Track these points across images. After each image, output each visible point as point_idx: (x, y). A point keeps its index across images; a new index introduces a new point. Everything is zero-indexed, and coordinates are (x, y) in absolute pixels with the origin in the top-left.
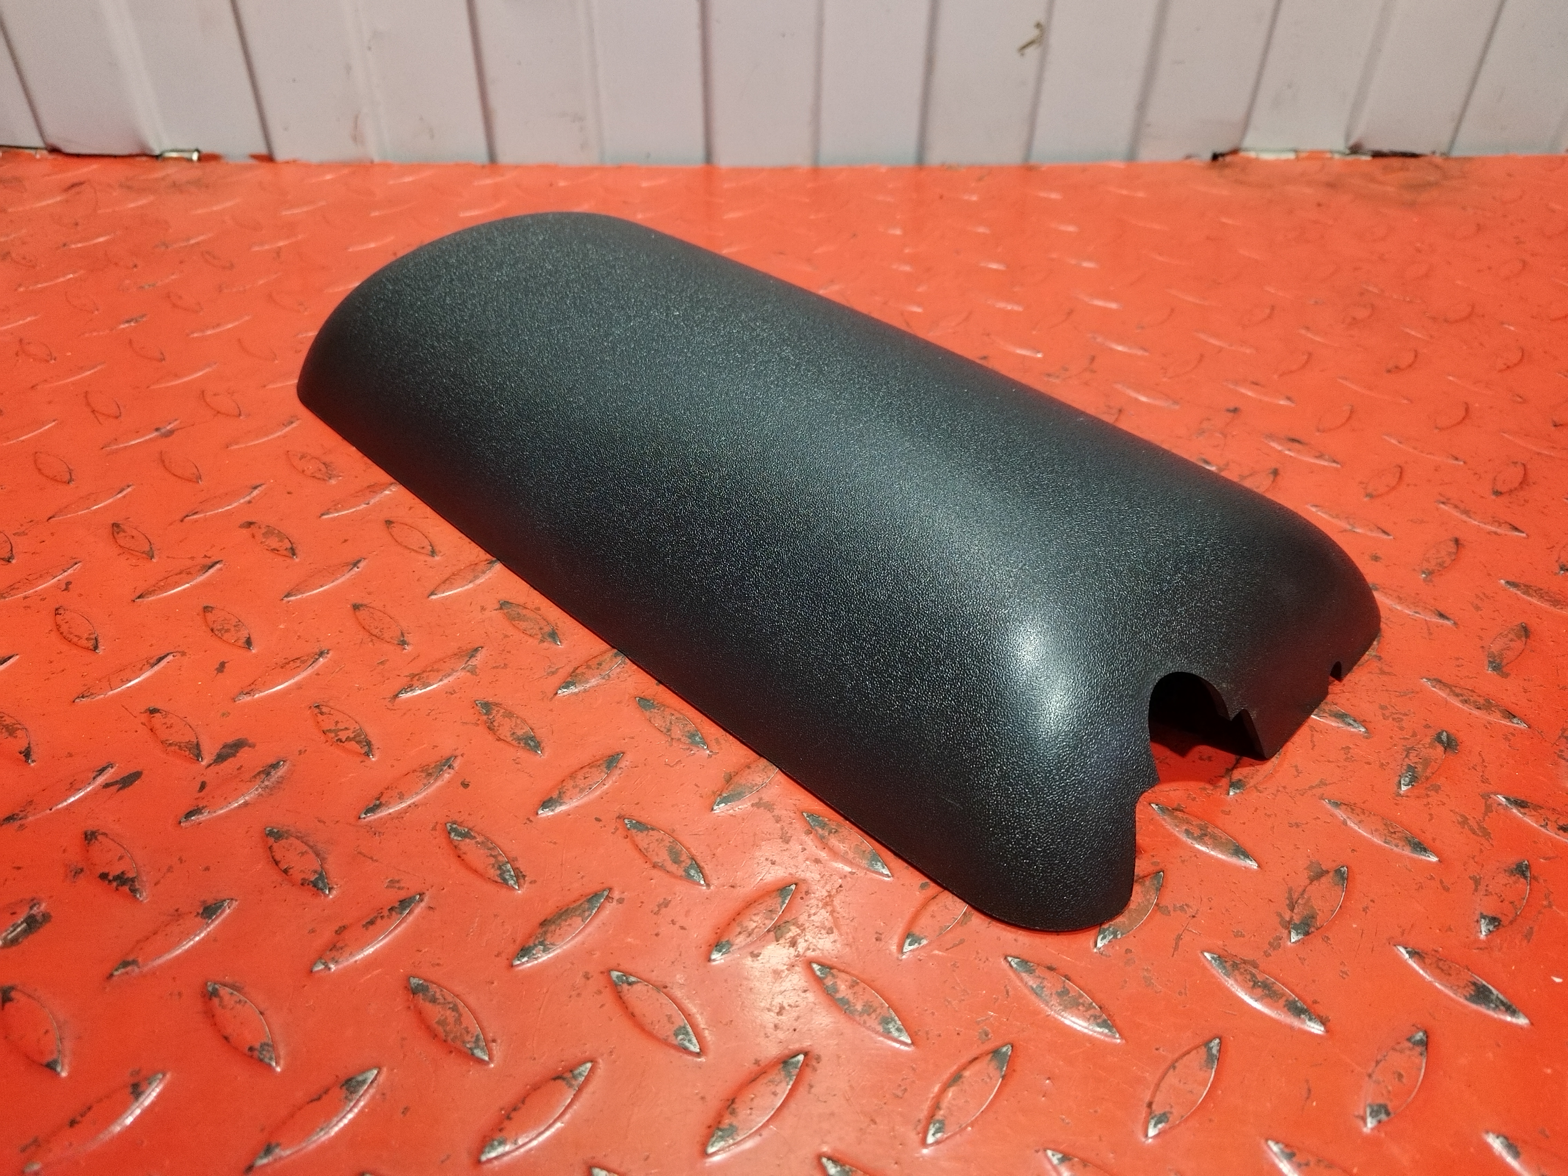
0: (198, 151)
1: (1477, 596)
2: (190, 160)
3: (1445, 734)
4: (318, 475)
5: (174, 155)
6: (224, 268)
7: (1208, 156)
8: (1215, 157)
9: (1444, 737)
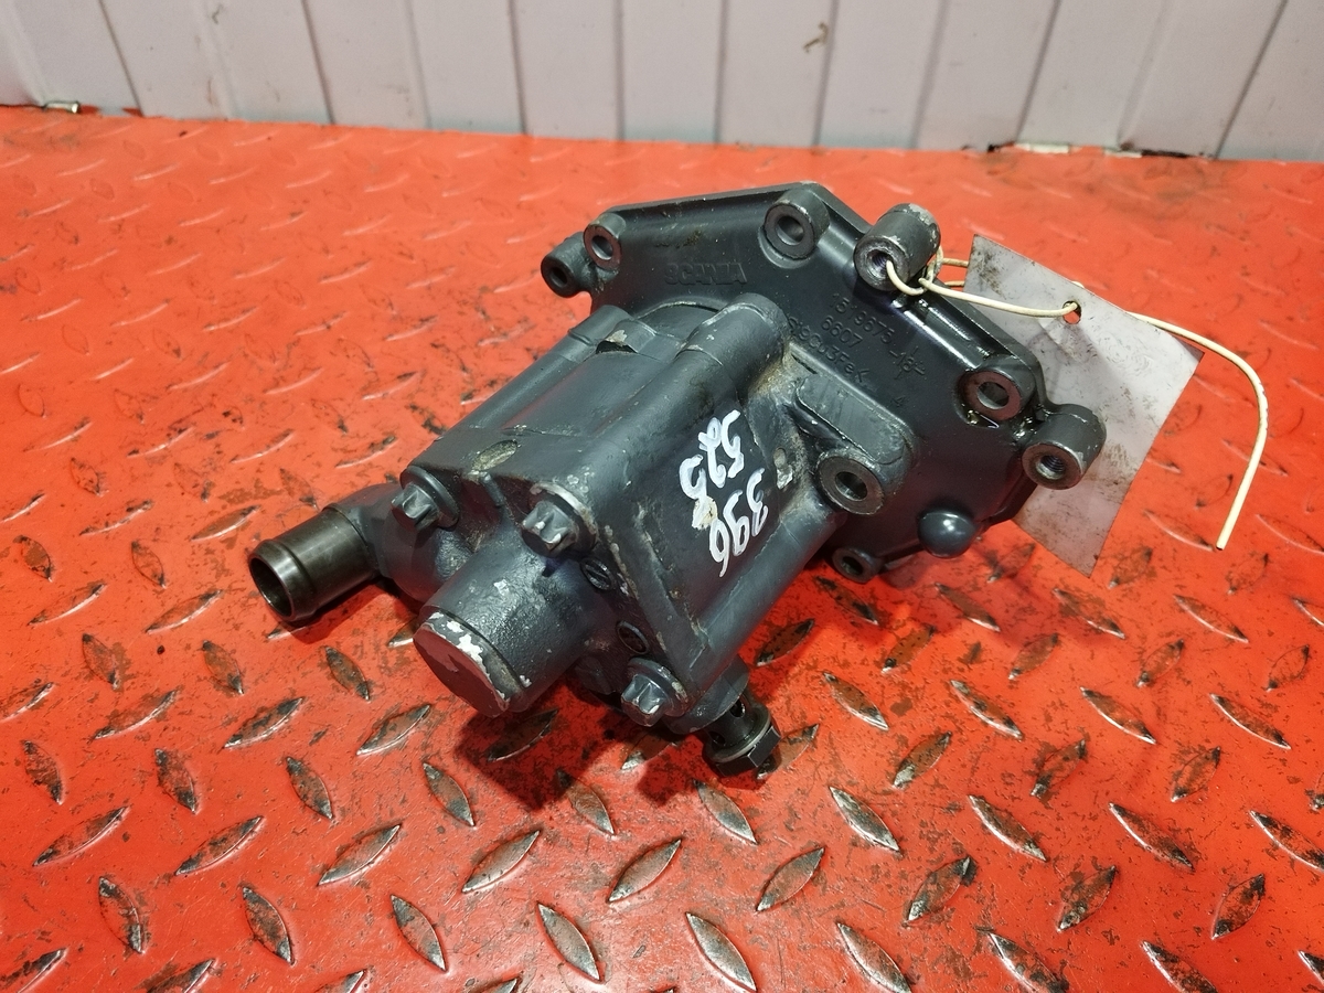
0: (77, 102)
1: (1053, 703)
2: (70, 112)
3: (968, 861)
4: (90, 489)
5: (57, 106)
6: (70, 242)
7: (984, 147)
8: (991, 149)
9: (966, 865)
